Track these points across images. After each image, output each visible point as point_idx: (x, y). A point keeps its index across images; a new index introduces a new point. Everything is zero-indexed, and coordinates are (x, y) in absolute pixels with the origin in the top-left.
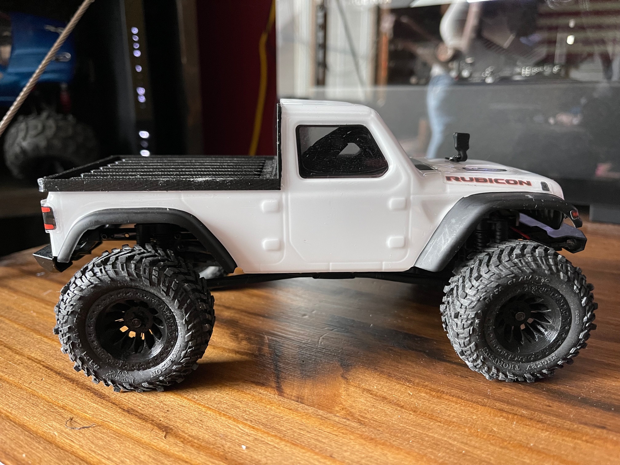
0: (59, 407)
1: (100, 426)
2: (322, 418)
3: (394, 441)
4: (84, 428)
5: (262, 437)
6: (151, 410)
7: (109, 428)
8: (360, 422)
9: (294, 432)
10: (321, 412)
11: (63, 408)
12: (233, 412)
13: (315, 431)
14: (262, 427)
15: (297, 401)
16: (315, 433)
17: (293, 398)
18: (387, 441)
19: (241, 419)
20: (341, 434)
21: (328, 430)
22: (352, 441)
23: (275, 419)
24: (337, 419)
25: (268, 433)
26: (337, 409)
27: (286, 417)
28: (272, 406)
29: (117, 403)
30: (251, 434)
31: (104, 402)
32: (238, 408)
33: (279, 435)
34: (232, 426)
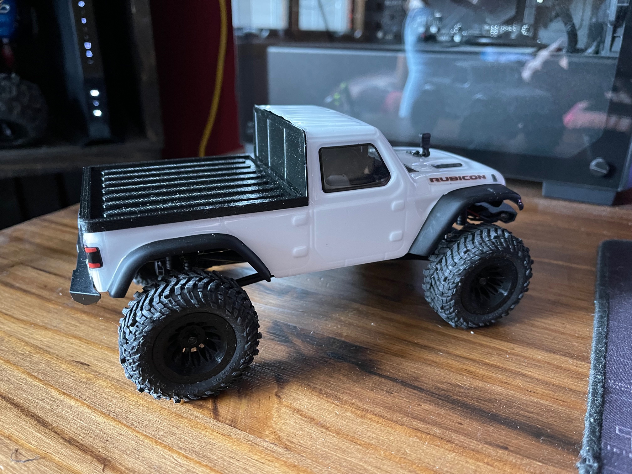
0: (6, 437)
1: (43, 458)
2: (253, 445)
3: (315, 467)
4: (28, 461)
5: (194, 468)
6: (91, 440)
7: (51, 460)
8: (287, 448)
9: (224, 460)
10: (251, 437)
11: (9, 438)
12: (169, 440)
13: (244, 459)
14: (194, 456)
15: (231, 426)
16: (243, 461)
17: (227, 421)
18: (308, 467)
19: (175, 448)
20: (267, 462)
21: (256, 457)
22: (276, 469)
23: (208, 447)
24: (265, 444)
25: (199, 463)
26: (267, 433)
27: (219, 444)
28: (207, 431)
29: (59, 432)
30: (184, 464)
31: (47, 431)
32: (174, 434)
33: (210, 464)
34: (166, 456)
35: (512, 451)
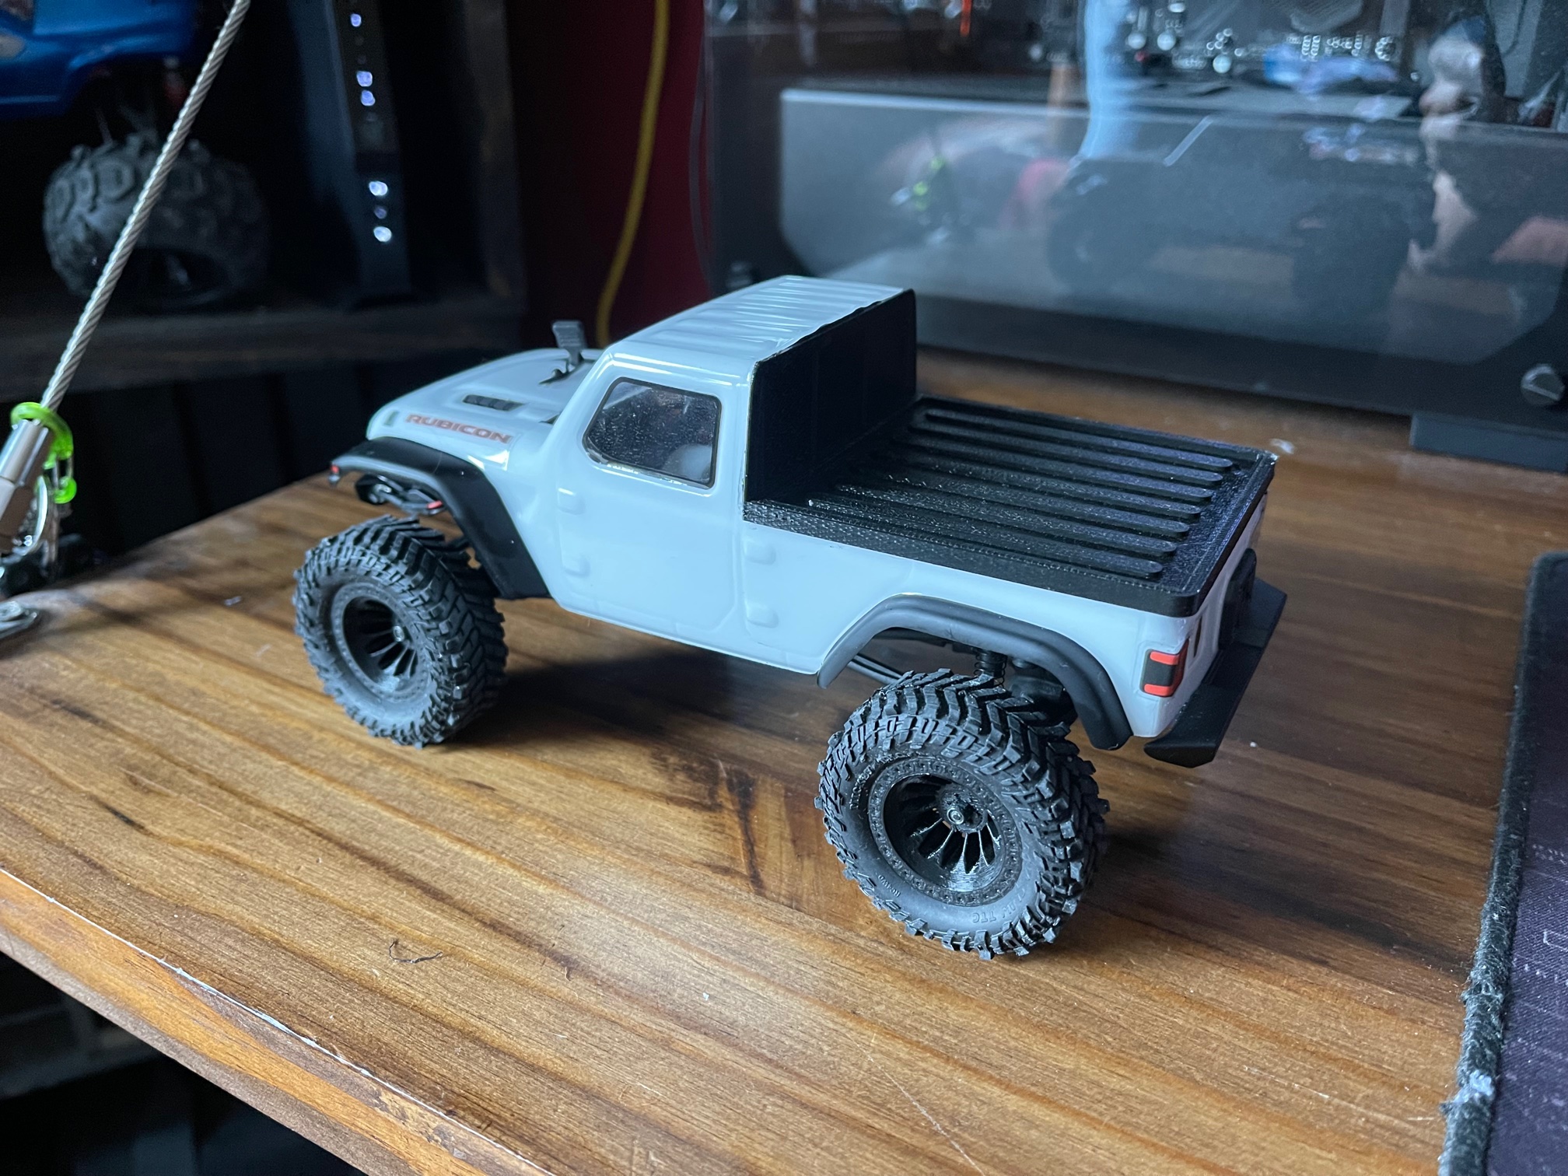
0: (368, 918)
1: (450, 955)
2: (837, 942)
3: (959, 984)
4: (422, 959)
5: (735, 978)
6: (533, 924)
7: (467, 960)
8: (901, 948)
9: (789, 967)
10: (833, 929)
11: (373, 918)
12: (677, 929)
13: (825, 965)
14: (732, 957)
15: (791, 907)
16: (825, 969)
17: (782, 899)
18: (947, 984)
19: (694, 943)
20: (870, 972)
21: (847, 964)
22: (888, 985)
23: (753, 942)
24: (861, 942)
25: (743, 970)
26: (861, 922)
27: (774, 939)
28: (746, 916)
29: (469, 909)
30: (715, 971)
31: (445, 907)
32: (687, 919)
33: (763, 973)
34: (680, 957)
35: (1335, 968)
